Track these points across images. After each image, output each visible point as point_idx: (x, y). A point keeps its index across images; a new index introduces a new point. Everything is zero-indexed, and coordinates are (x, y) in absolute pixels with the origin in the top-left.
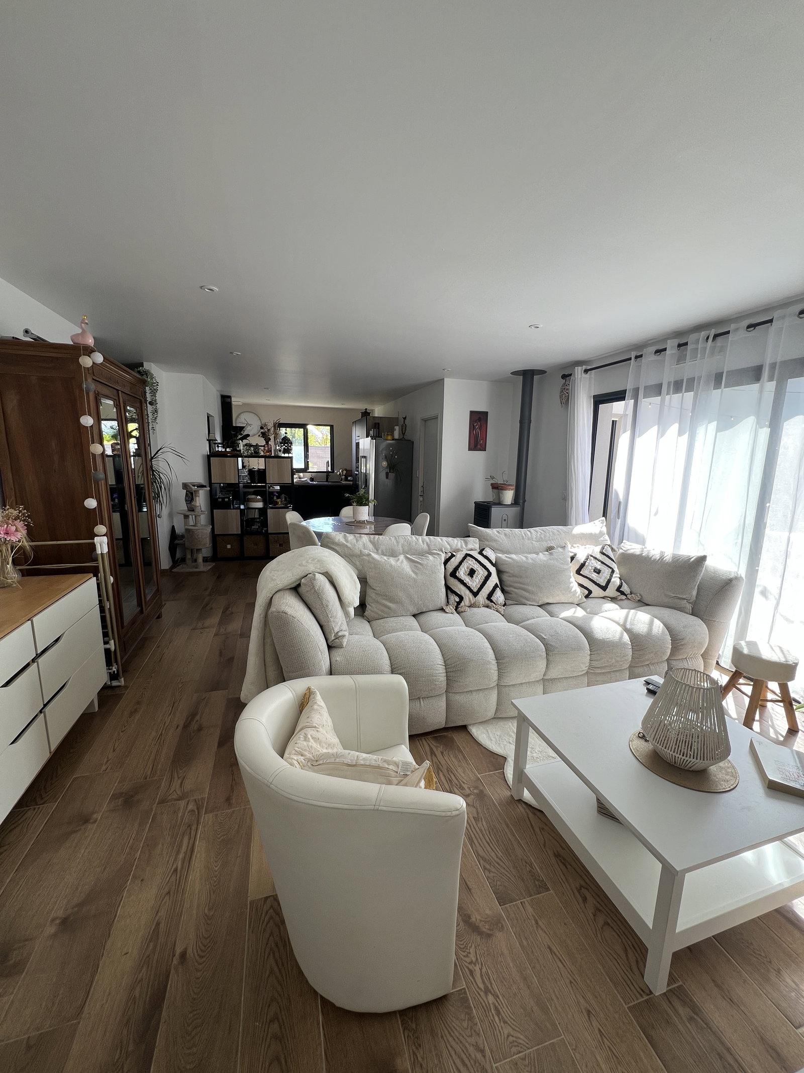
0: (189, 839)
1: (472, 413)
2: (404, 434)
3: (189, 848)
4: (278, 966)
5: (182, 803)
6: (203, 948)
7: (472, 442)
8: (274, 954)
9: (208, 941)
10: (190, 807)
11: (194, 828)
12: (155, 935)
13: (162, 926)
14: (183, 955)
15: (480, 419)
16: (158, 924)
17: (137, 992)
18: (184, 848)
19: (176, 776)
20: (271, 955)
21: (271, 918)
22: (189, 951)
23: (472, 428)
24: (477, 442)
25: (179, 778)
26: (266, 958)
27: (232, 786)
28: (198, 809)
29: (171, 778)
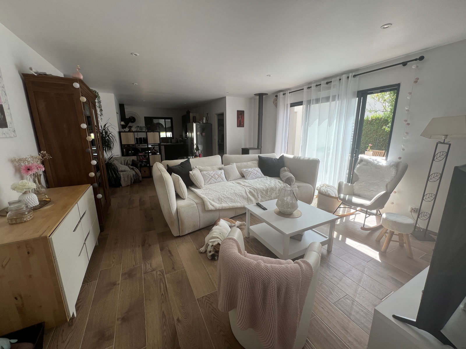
0: (163, 284)
1: (238, 111)
2: (207, 121)
3: (165, 287)
4: (216, 316)
5: (155, 272)
6: (185, 316)
7: (239, 123)
8: (213, 313)
9: (186, 313)
10: (158, 273)
11: (163, 280)
12: (164, 315)
13: (165, 312)
14: (178, 320)
15: (241, 114)
16: (163, 312)
17: (165, 334)
18: (162, 287)
19: (147, 264)
20: (212, 313)
21: (207, 302)
22: (180, 318)
23: (238, 118)
24: (240, 123)
25: (149, 264)
26: (210, 314)
27: (173, 264)
28: (162, 273)
29: (146, 265)
